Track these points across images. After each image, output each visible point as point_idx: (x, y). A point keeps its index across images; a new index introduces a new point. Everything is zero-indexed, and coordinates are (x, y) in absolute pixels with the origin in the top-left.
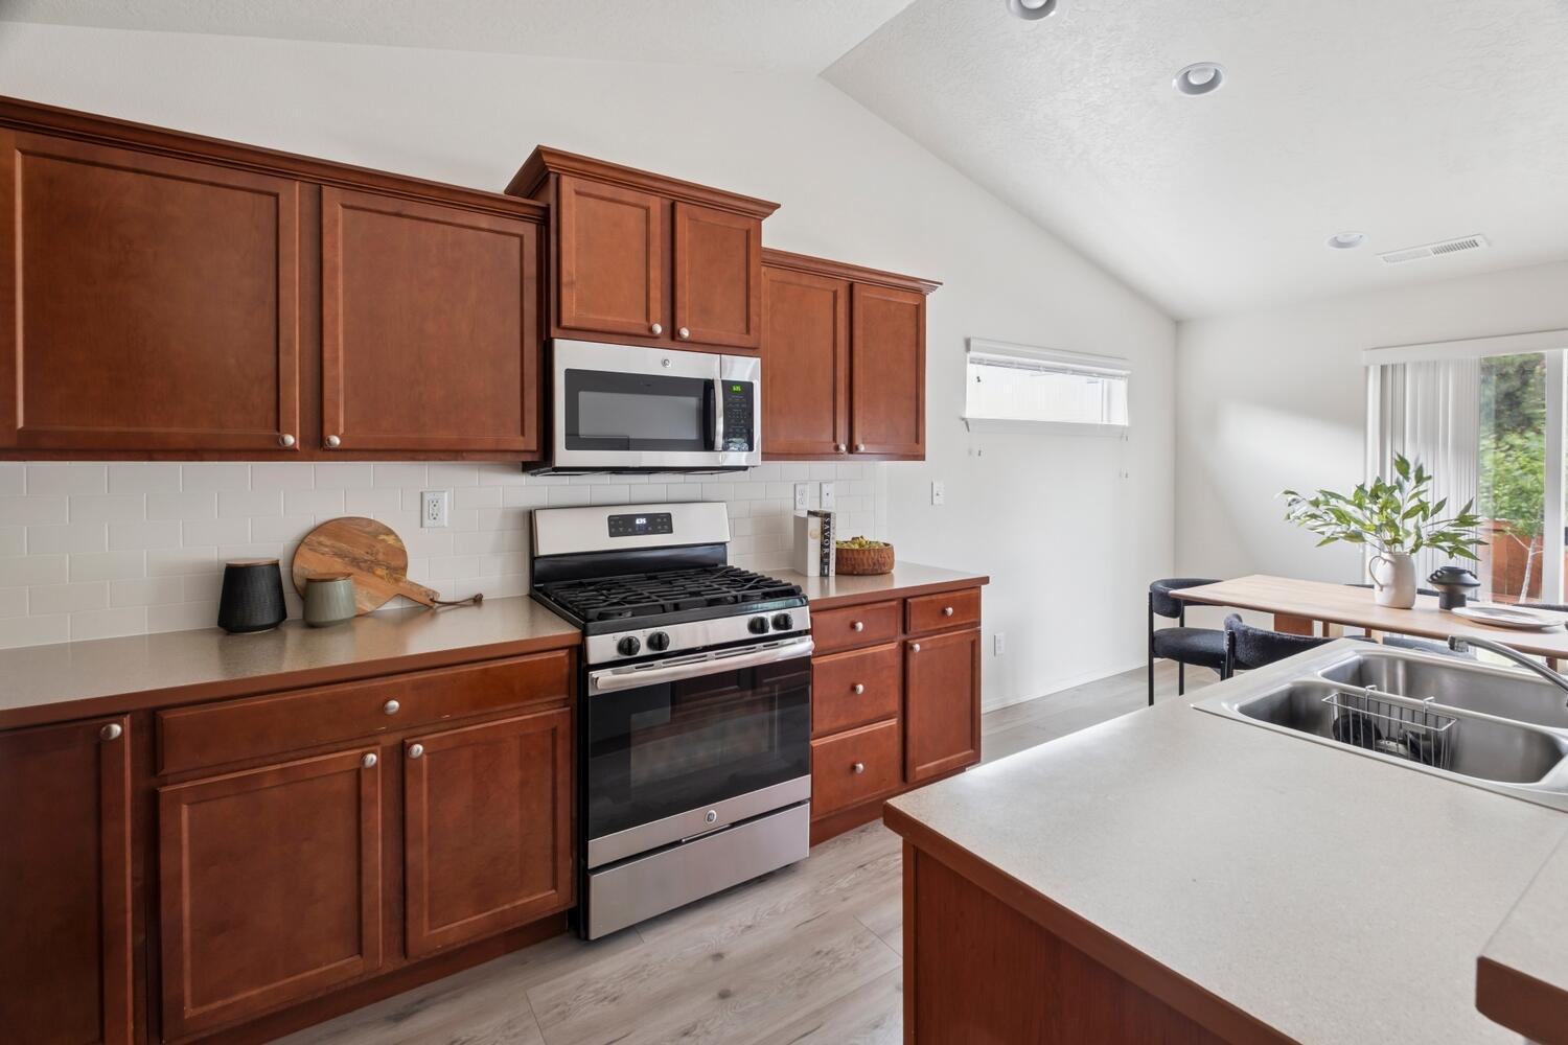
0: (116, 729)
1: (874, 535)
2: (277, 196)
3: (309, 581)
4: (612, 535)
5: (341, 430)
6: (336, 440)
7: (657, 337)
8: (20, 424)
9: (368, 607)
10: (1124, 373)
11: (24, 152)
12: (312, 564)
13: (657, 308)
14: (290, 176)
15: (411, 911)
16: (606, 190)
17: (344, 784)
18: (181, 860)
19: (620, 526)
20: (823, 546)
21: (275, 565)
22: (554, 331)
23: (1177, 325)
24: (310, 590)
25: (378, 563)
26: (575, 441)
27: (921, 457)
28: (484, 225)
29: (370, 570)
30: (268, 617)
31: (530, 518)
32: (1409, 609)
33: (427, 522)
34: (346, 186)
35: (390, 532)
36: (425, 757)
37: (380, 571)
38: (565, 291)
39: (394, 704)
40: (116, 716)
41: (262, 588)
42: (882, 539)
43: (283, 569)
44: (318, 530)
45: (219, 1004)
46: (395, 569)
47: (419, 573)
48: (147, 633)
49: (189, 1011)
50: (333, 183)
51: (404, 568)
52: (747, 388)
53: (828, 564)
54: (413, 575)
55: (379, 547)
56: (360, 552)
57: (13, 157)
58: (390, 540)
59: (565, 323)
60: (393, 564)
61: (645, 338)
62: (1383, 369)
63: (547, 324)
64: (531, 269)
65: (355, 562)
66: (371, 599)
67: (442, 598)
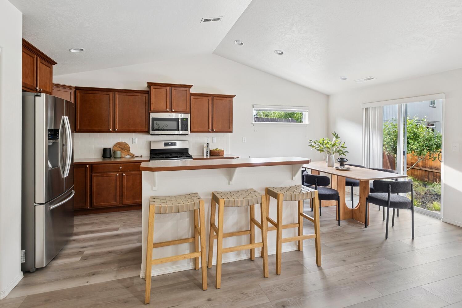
0: (88, 166)
1: (220, 148)
2: (109, 95)
3: (115, 151)
4: (164, 146)
5: (118, 128)
6: (117, 130)
7: (168, 111)
8: (79, 128)
9: (124, 156)
10: (308, 110)
11: (80, 93)
12: (116, 149)
13: (168, 106)
14: (111, 92)
15: (123, 197)
16: (159, 87)
17: (114, 178)
18: (95, 184)
19: (166, 144)
20: (207, 150)
21: (110, 148)
22: (150, 112)
23: (328, 96)
24: (115, 152)
25: (125, 149)
26: (153, 129)
27: (231, 132)
28: (139, 95)
29: (124, 150)
30: (108, 156)
31: (150, 142)
32: (332, 167)
33: (133, 143)
34: (118, 92)
35: (127, 144)
36: (125, 176)
37: (126, 150)
38: (151, 105)
39: (121, 167)
40: (88, 165)
41: (108, 152)
42: (222, 149)
43: (111, 149)
44: (117, 144)
45: (98, 204)
46: (128, 150)
47: (132, 151)
48: (94, 158)
49: (95, 204)
50: (117, 92)
51: (130, 150)
52: (187, 119)
53: (208, 153)
54: (131, 151)
55: (126, 147)
56: (123, 147)
57: (78, 94)
58: (127, 145)
59: (151, 110)
60: (128, 149)
61: (166, 112)
62: (366, 108)
63: (149, 110)
64: (147, 101)
65: (122, 149)
66: (124, 155)
67: (135, 156)
